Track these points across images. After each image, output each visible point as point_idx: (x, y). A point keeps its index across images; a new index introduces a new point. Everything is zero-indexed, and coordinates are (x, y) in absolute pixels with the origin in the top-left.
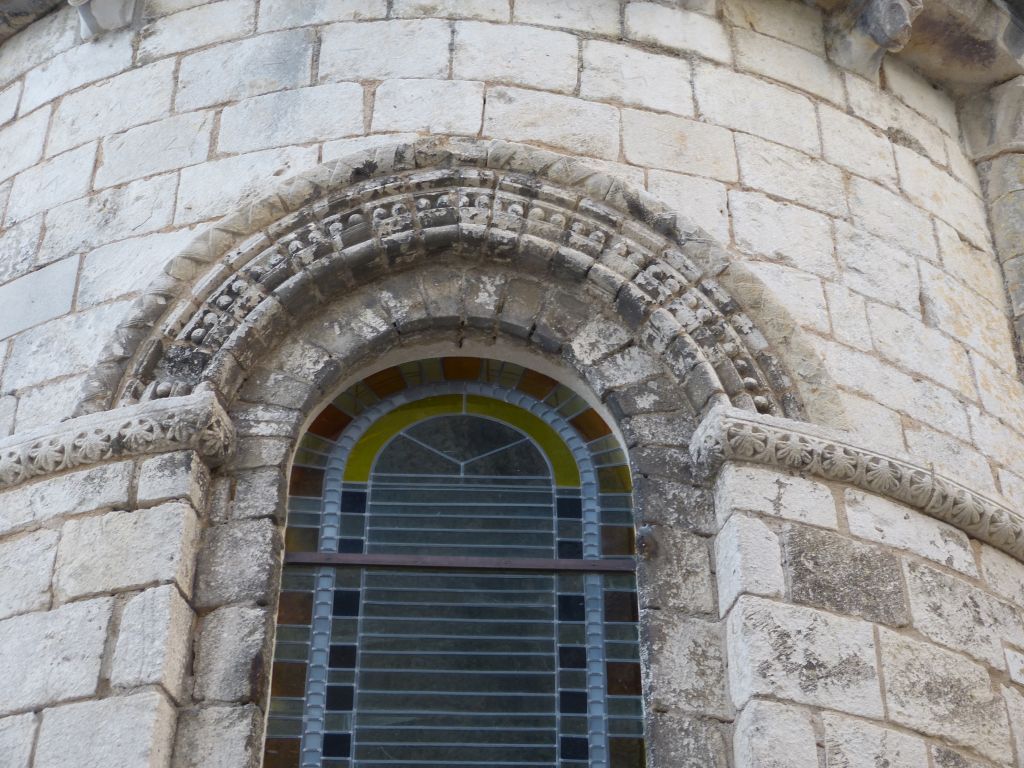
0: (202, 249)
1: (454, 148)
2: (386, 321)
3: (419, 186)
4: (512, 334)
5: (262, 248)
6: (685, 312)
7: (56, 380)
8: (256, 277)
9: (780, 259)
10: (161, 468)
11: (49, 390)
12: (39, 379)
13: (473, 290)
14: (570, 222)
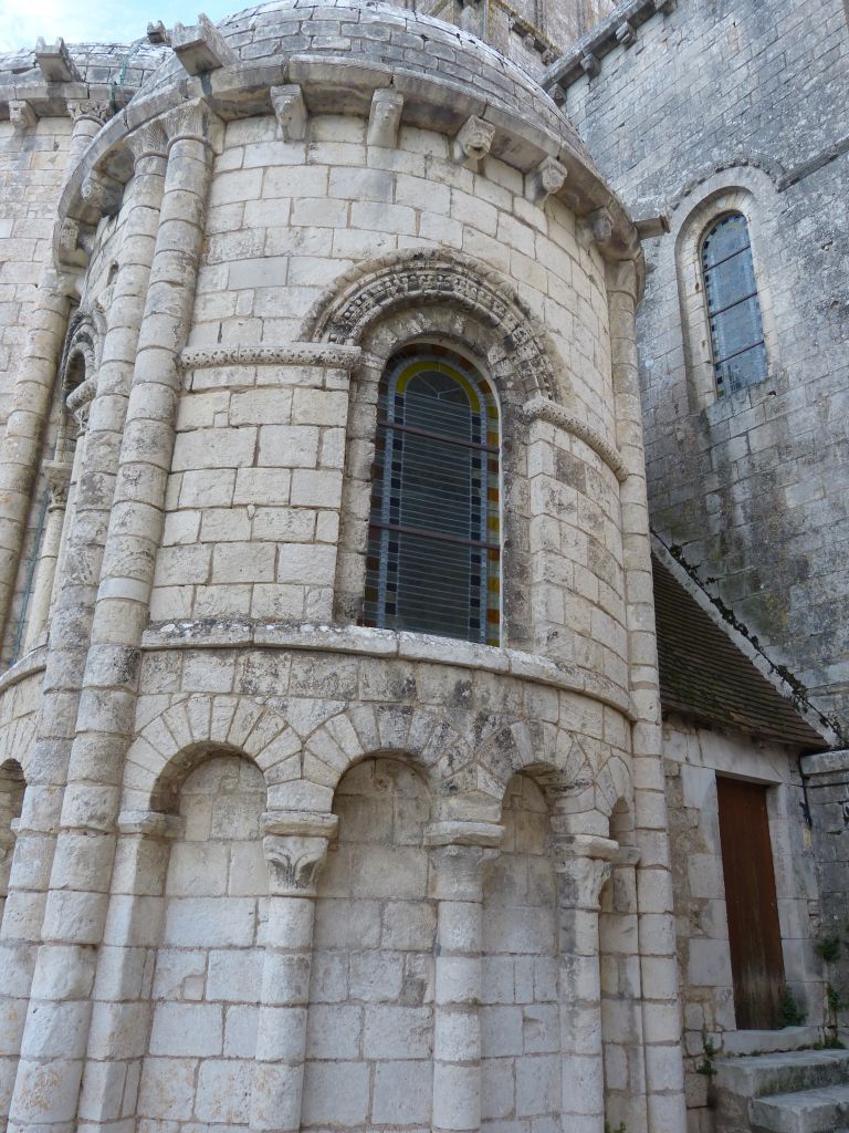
0: (350, 275)
1: (455, 256)
2: (422, 328)
3: (438, 269)
4: (466, 345)
5: (373, 281)
6: (528, 350)
7: (282, 318)
8: (372, 295)
9: (558, 332)
10: (337, 375)
11: (278, 321)
12: (274, 315)
13: (453, 321)
14: (492, 302)
